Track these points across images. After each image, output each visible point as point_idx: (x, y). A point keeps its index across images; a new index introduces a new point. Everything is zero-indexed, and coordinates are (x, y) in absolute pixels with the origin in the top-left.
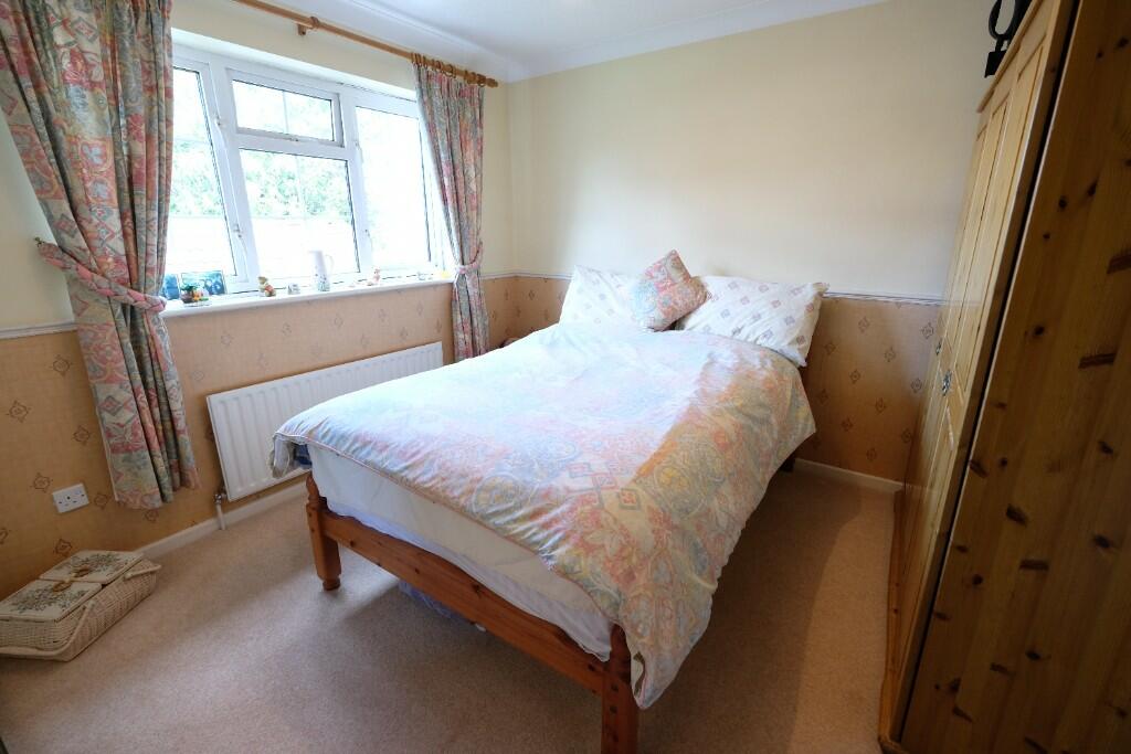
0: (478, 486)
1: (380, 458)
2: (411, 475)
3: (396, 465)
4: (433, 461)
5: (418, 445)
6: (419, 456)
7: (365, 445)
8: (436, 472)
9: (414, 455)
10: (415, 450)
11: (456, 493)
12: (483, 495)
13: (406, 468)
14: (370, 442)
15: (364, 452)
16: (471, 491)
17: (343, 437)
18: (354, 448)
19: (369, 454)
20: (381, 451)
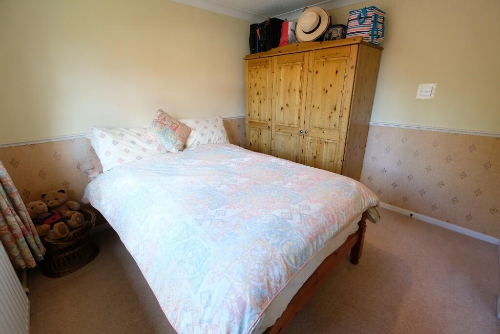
0: (353, 204)
1: (328, 234)
2: (342, 225)
3: (335, 228)
4: (339, 212)
5: (328, 214)
6: (335, 217)
7: (317, 237)
8: (344, 213)
9: (334, 218)
10: (331, 217)
11: (354, 213)
12: (356, 204)
13: (338, 224)
14: (317, 234)
15: (320, 241)
16: (354, 208)
17: (306, 249)
18: (315, 246)
19: (322, 239)
20: (324, 232)
